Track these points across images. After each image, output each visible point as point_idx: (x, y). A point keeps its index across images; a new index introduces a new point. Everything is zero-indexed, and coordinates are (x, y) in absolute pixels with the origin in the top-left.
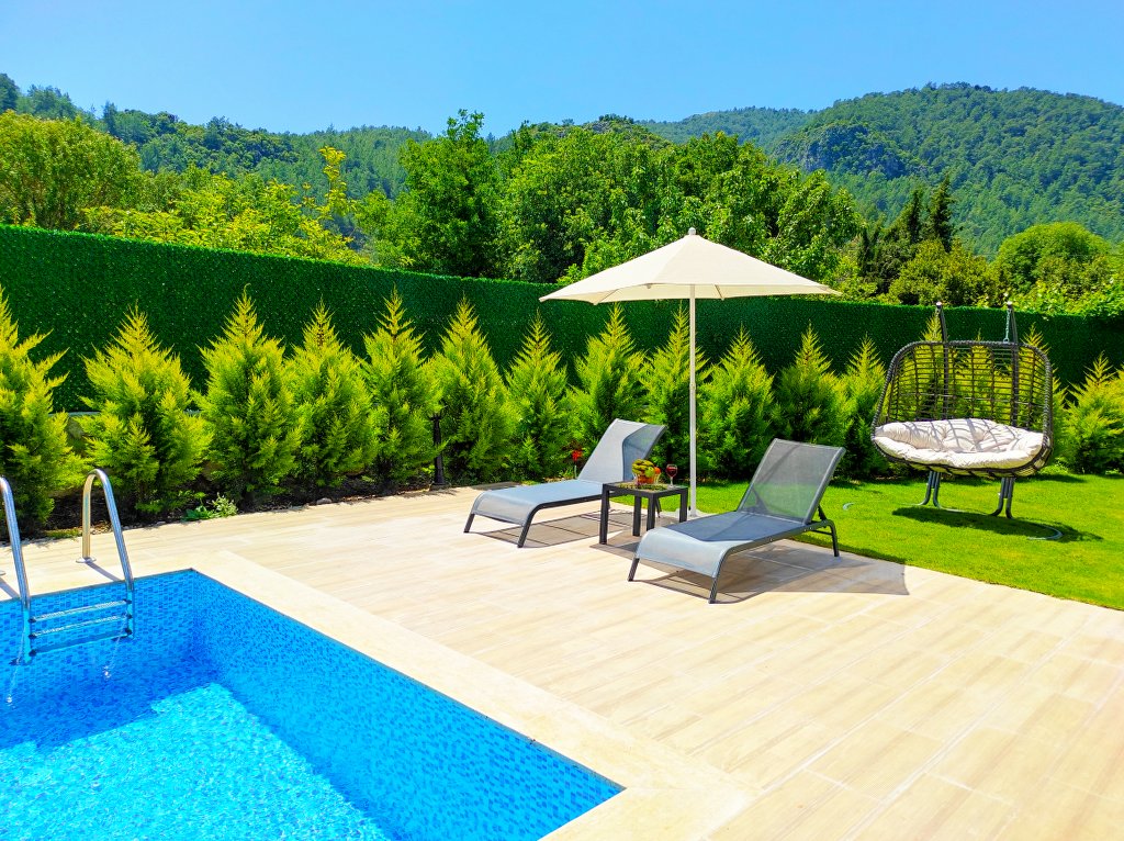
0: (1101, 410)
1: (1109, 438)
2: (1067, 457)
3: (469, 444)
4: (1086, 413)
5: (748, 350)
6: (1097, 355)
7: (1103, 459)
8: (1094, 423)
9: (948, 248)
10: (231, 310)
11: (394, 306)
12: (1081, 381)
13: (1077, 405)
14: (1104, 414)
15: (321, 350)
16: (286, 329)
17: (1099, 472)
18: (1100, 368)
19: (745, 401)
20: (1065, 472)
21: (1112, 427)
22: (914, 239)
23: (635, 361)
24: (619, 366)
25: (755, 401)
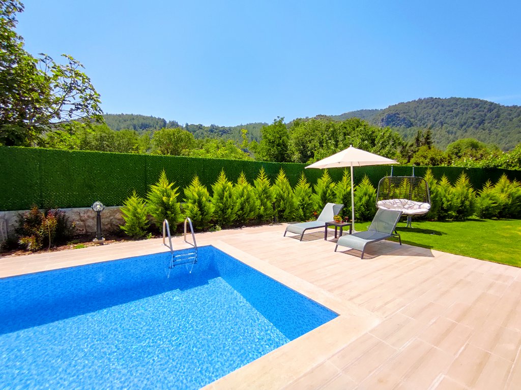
0: (489, 198)
1: (493, 207)
2: (477, 213)
3: (283, 211)
4: (484, 199)
5: (367, 181)
6: (487, 180)
7: (491, 214)
8: (487, 202)
9: (430, 148)
10: (219, 174)
11: (262, 171)
12: (482, 189)
13: (480, 196)
14: (490, 199)
15: (242, 184)
16: (233, 179)
17: (490, 218)
18: (488, 184)
19: (367, 197)
20: (477, 218)
21: (493, 203)
22: (418, 146)
23: (332, 185)
24: (327, 187)
25: (370, 196)
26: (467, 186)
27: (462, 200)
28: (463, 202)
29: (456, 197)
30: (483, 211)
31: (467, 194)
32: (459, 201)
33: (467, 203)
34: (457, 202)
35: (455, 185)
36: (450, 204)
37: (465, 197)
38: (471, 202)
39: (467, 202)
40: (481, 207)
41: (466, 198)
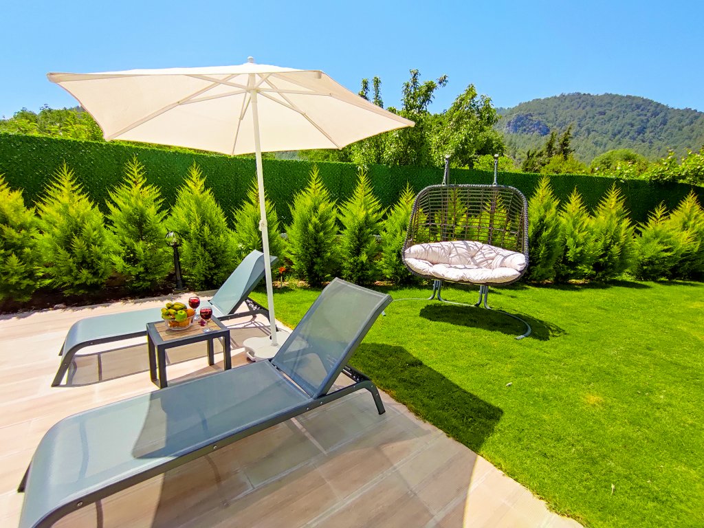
0: (659, 240)
2: (632, 269)
4: (648, 241)
7: (657, 271)
8: (654, 249)
9: (566, 158)
13: (641, 236)
14: (661, 243)
18: (659, 213)
20: (629, 279)
21: (666, 251)
22: (550, 155)
26: (618, 214)
27: (605, 243)
28: (607, 248)
29: (594, 237)
30: (643, 265)
31: (617, 232)
32: (600, 244)
33: (615, 249)
34: (594, 247)
35: (596, 213)
36: (581, 252)
37: (612, 238)
38: (623, 248)
39: (615, 247)
40: (641, 258)
41: (615, 239)
